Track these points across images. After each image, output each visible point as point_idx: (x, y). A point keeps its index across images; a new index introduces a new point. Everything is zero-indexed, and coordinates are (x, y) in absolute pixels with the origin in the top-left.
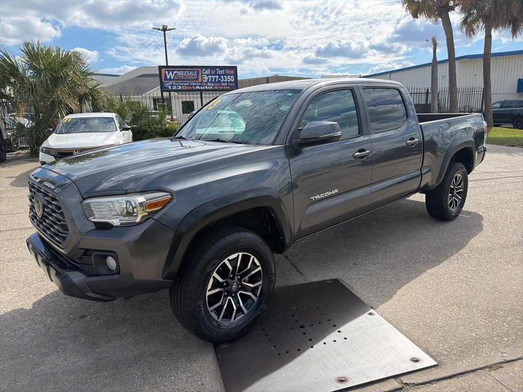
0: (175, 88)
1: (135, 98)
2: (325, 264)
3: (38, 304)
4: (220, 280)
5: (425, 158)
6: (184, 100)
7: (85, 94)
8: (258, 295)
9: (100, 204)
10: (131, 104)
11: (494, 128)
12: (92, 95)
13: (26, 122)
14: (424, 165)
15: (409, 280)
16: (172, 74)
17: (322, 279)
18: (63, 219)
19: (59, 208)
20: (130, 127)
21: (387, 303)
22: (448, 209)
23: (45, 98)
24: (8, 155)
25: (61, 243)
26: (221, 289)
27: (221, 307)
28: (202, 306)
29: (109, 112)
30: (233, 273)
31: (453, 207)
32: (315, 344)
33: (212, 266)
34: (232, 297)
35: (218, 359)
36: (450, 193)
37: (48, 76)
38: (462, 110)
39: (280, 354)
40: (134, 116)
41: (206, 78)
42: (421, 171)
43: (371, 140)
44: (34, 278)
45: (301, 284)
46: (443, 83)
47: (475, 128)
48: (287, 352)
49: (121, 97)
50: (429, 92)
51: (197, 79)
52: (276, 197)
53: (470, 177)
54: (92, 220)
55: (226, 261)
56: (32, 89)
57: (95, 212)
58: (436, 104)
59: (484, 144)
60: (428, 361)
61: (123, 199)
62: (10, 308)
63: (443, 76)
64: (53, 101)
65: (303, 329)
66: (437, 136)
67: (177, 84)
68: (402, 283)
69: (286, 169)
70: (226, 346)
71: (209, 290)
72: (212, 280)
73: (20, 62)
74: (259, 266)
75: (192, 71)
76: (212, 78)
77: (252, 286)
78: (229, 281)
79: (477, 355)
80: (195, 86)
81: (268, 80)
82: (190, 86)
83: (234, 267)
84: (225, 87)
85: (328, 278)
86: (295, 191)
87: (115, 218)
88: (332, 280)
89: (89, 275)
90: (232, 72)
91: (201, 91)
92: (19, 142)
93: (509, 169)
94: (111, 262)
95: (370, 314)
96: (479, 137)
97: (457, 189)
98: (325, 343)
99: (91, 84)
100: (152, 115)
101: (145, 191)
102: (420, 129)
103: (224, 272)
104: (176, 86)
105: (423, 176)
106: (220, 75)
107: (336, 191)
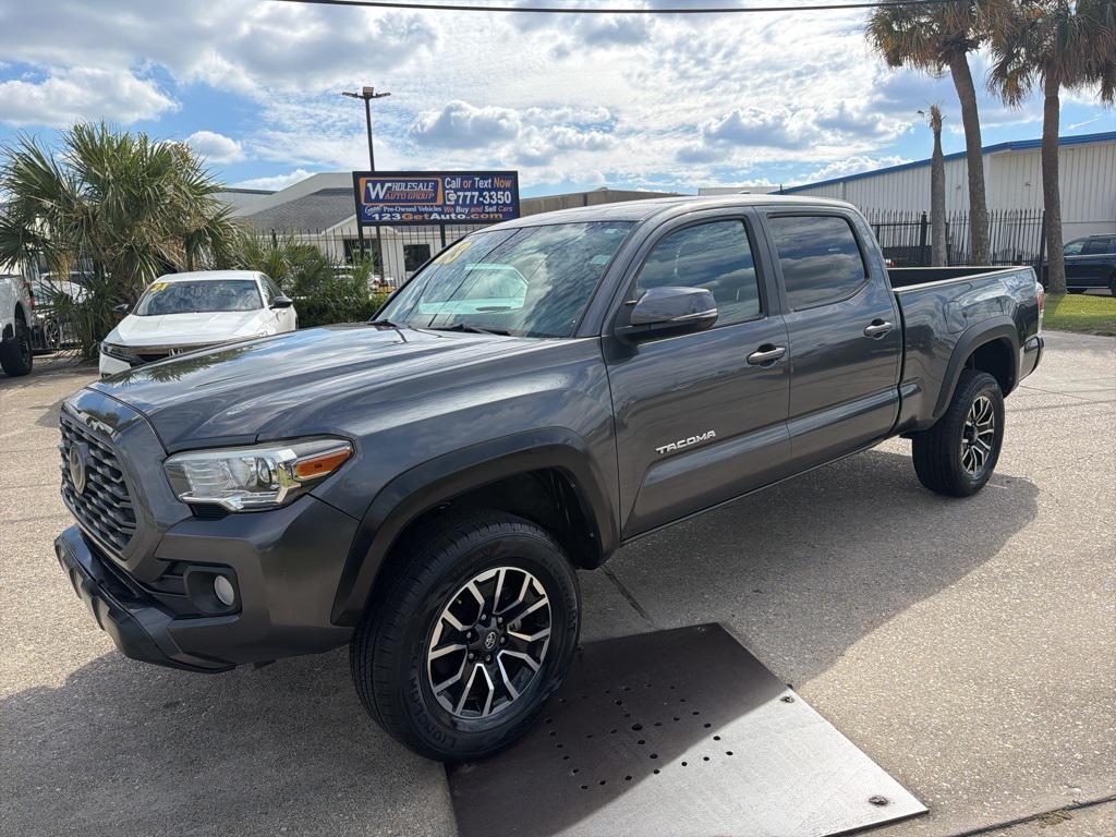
0: (387, 217)
1: (303, 239)
2: (693, 591)
3: (78, 676)
4: (459, 626)
5: (907, 363)
6: (407, 242)
7: (199, 231)
8: (542, 658)
9: (203, 464)
10: (294, 252)
11: (1068, 297)
12: (212, 234)
13: (75, 291)
14: (906, 378)
15: (873, 625)
16: (382, 188)
17: (685, 624)
18: (125, 497)
19: (118, 474)
20: (290, 300)
21: (823, 675)
22: (960, 472)
23: (115, 240)
24: (37, 361)
25: (119, 548)
26: (460, 647)
27: (460, 685)
28: (417, 682)
29: (249, 269)
30: (488, 610)
31: (973, 468)
32: (662, 765)
33: (440, 597)
34: (486, 663)
35: (453, 797)
36: (965, 437)
37: (121, 194)
38: (999, 259)
39: (586, 787)
40: (301, 277)
41: (453, 197)
42: (899, 391)
43: (786, 325)
44: (75, 621)
45: (638, 635)
46: (957, 202)
47: (1017, 299)
48: (603, 783)
49: (274, 236)
50: (928, 221)
51: (434, 199)
52: (578, 447)
53: (1009, 402)
54: (186, 498)
55: (470, 585)
56: (88, 222)
57: (191, 482)
58: (942, 247)
59: (1039, 331)
60: (907, 804)
61: (250, 454)
62: (19, 686)
63: (959, 187)
64: (131, 248)
65: (638, 733)
66: (933, 315)
67: (392, 209)
68: (855, 632)
69: (602, 389)
70: (471, 769)
71: (435, 649)
72: (439, 627)
73: (64, 168)
74: (543, 596)
75: (423, 181)
76: (465, 197)
77: (528, 638)
78: (479, 628)
79: (1014, 791)
80: (430, 214)
81: (585, 199)
82: (418, 213)
83: (489, 599)
84: (492, 216)
85: (698, 621)
86: (621, 436)
87: (235, 494)
88: (708, 625)
89: (178, 616)
90: (508, 184)
91: (442, 223)
92: (62, 333)
93: (1101, 384)
94: (224, 588)
95: (786, 700)
96: (1027, 317)
97: (981, 429)
98: (684, 764)
99: (210, 212)
100: (338, 274)
101: (297, 437)
102: (895, 302)
103: (466, 608)
104: (391, 213)
105: (904, 401)
106: (481, 191)
107: (712, 433)
